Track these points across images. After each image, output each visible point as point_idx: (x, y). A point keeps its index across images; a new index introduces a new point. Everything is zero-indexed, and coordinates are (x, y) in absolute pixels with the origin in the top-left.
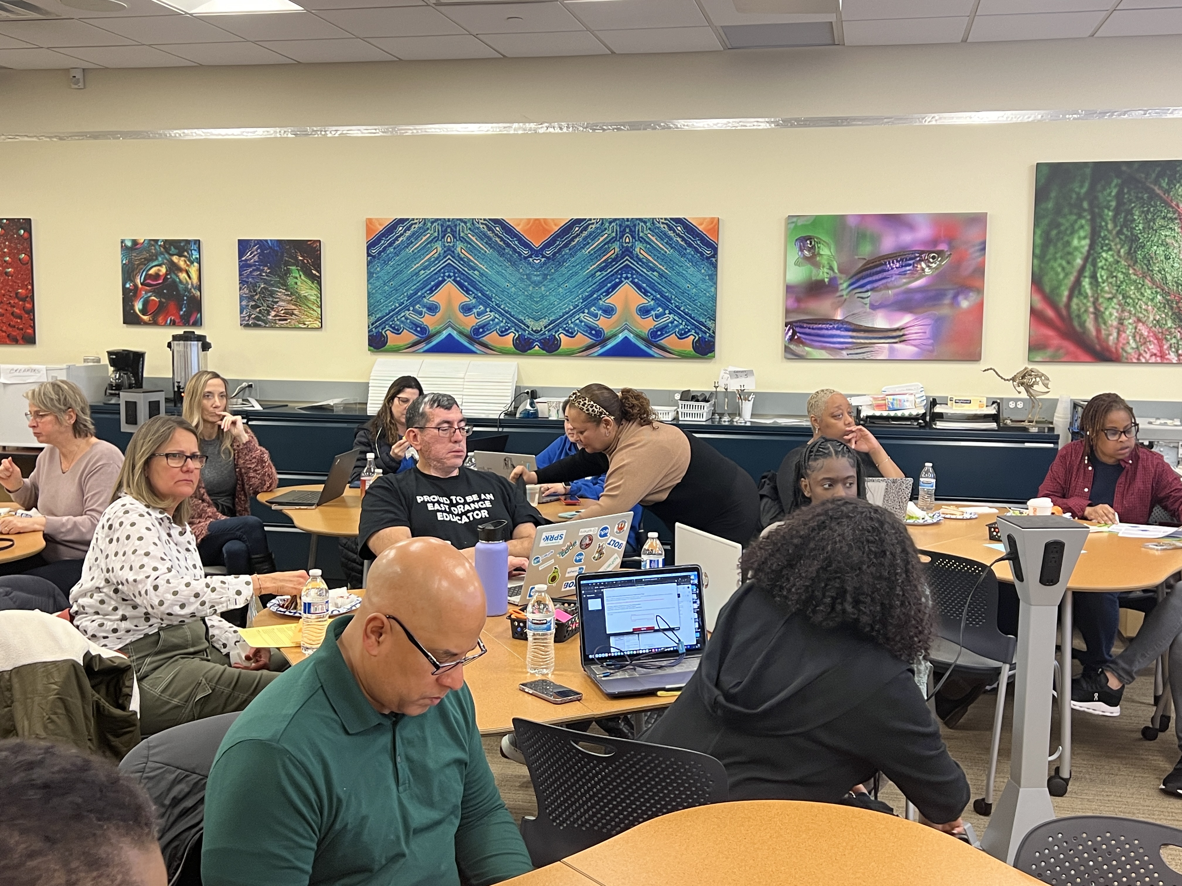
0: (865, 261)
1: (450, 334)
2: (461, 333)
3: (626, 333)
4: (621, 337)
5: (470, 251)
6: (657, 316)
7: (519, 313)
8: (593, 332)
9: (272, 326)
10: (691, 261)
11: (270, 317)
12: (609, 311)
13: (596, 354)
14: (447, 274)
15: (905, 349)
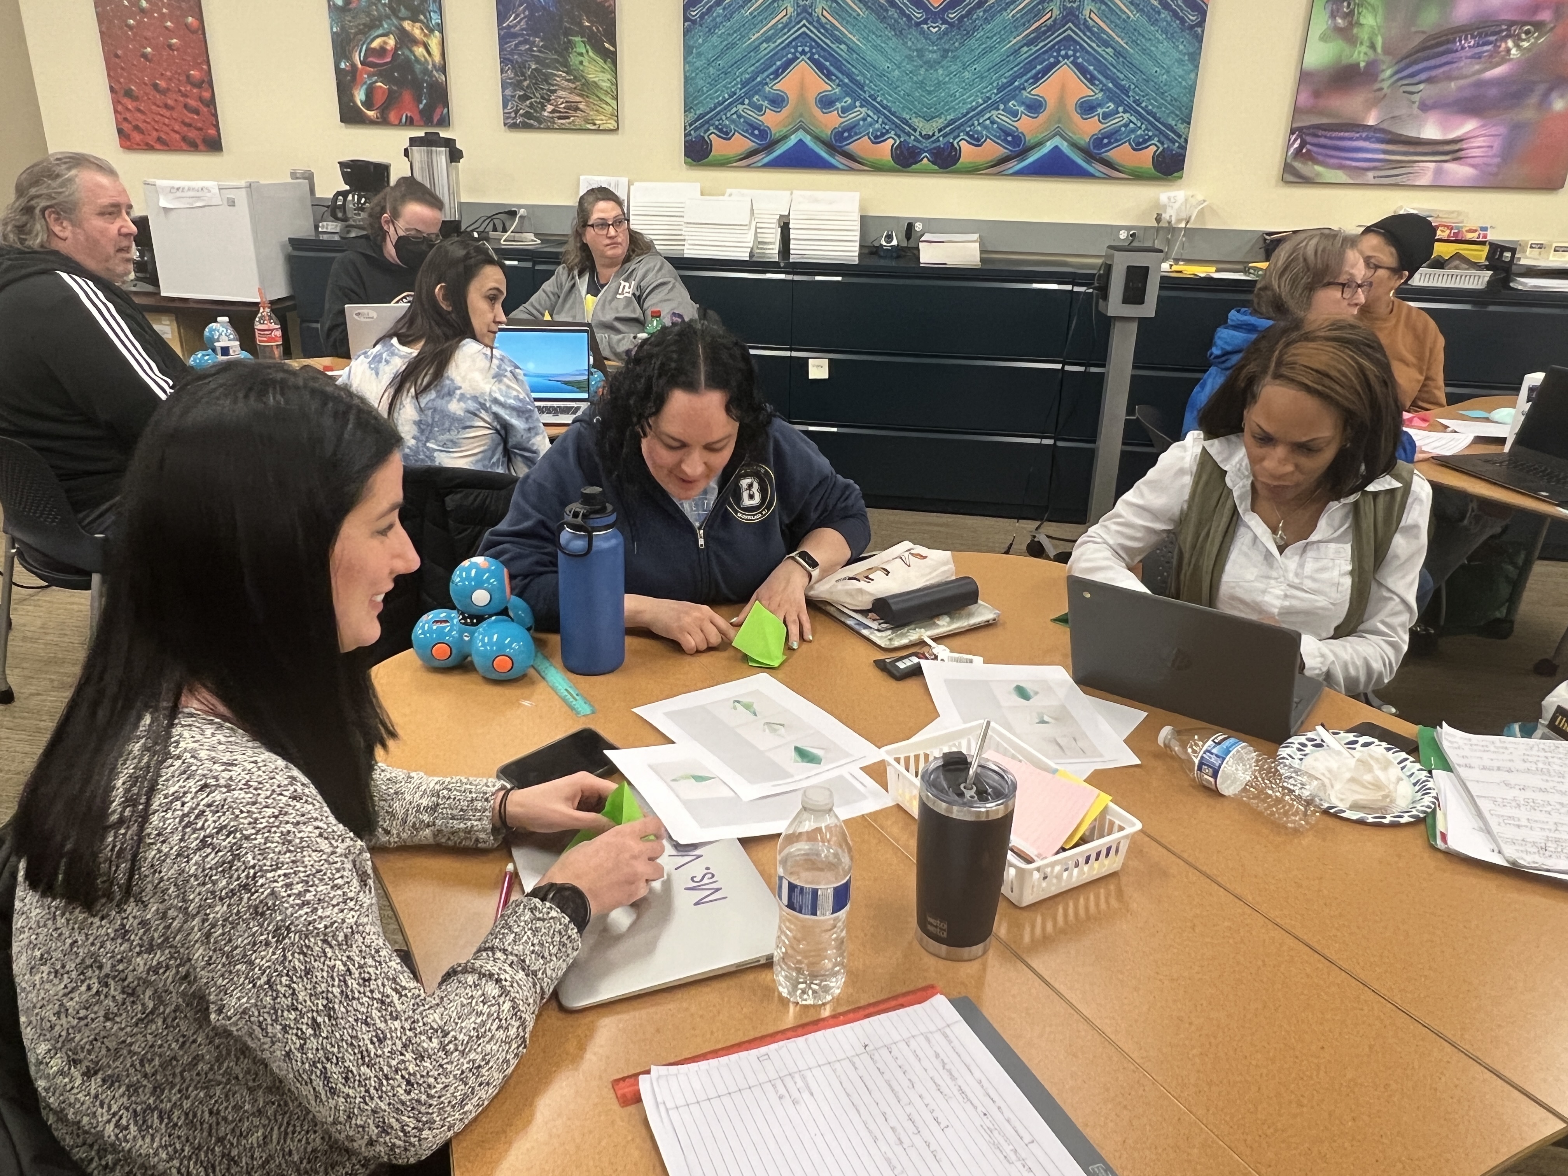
0: (1424, 36)
1: (801, 140)
2: (817, 138)
3: (1057, 141)
4: (1049, 146)
5: (835, 13)
6: (1106, 116)
7: (903, 109)
8: (1010, 138)
9: (550, 128)
10: (1165, 31)
11: (546, 114)
12: (1035, 107)
13: (1011, 171)
14: (800, 49)
15: (1459, 171)
